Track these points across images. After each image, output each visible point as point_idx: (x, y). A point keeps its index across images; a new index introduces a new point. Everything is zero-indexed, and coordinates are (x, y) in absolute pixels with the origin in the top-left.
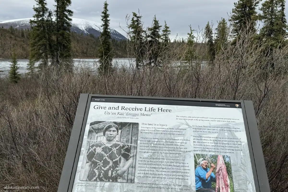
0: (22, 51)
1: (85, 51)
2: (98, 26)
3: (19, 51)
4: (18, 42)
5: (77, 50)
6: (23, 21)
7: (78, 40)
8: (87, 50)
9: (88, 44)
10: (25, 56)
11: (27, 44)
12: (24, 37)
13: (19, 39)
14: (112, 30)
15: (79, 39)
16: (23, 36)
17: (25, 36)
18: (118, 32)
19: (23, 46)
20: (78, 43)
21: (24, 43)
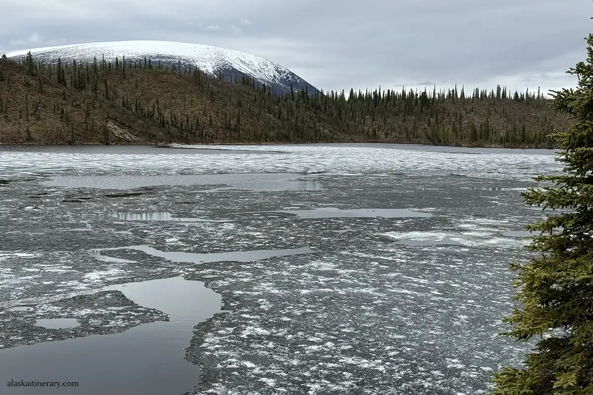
0: (59, 125)
1: (233, 122)
2: (247, 62)
3: (52, 122)
4: (48, 98)
5: (211, 120)
6: (57, 52)
7: (212, 94)
8: (238, 121)
9: (240, 104)
10: (69, 138)
11: (74, 104)
12: (65, 84)
13: (50, 90)
14: (285, 72)
15: (215, 89)
16: (61, 81)
17: (68, 82)
18: (299, 78)
19: (62, 110)
20: (213, 100)
21: (64, 102)
